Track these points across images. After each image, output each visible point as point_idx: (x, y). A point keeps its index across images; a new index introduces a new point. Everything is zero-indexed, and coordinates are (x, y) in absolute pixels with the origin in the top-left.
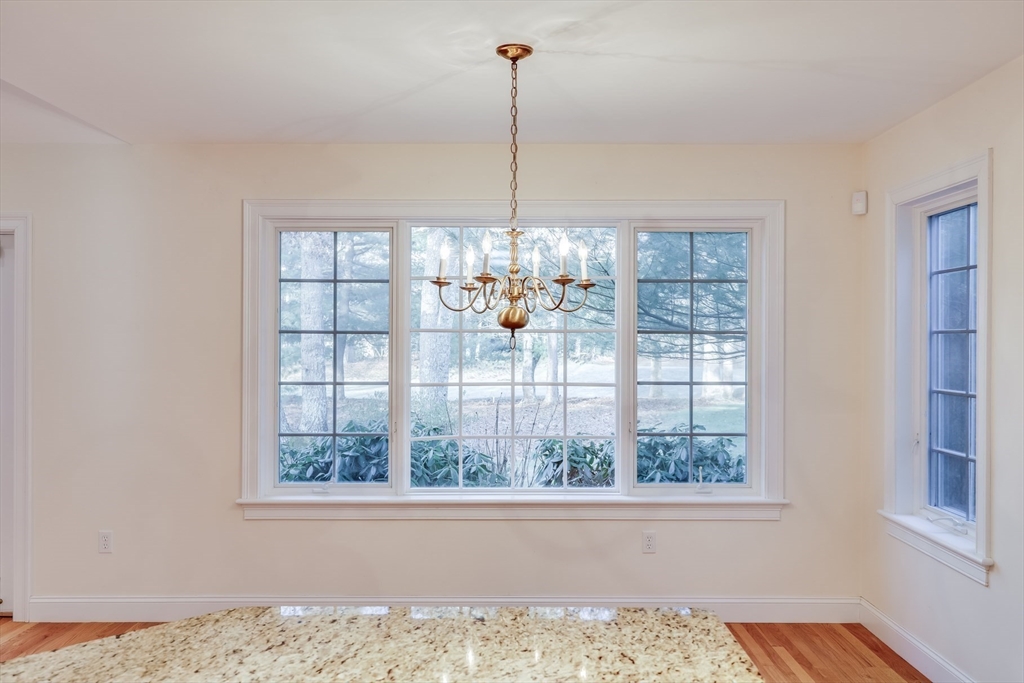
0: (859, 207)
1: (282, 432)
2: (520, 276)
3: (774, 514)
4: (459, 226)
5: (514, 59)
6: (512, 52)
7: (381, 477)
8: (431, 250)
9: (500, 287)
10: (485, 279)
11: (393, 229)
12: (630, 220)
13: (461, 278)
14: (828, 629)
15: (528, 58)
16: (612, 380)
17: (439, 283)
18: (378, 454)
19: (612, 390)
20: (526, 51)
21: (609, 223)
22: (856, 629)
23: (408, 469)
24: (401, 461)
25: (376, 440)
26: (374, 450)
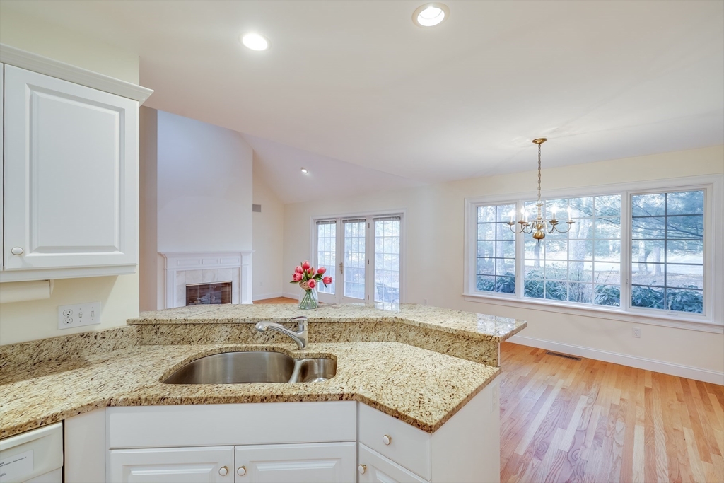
1: (481, 273)
5: (539, 144)
6: (539, 141)
11: (517, 203)
12: (627, 192)
15: (545, 142)
16: (619, 261)
19: (619, 264)
20: (544, 140)
23: (523, 290)
24: (520, 287)
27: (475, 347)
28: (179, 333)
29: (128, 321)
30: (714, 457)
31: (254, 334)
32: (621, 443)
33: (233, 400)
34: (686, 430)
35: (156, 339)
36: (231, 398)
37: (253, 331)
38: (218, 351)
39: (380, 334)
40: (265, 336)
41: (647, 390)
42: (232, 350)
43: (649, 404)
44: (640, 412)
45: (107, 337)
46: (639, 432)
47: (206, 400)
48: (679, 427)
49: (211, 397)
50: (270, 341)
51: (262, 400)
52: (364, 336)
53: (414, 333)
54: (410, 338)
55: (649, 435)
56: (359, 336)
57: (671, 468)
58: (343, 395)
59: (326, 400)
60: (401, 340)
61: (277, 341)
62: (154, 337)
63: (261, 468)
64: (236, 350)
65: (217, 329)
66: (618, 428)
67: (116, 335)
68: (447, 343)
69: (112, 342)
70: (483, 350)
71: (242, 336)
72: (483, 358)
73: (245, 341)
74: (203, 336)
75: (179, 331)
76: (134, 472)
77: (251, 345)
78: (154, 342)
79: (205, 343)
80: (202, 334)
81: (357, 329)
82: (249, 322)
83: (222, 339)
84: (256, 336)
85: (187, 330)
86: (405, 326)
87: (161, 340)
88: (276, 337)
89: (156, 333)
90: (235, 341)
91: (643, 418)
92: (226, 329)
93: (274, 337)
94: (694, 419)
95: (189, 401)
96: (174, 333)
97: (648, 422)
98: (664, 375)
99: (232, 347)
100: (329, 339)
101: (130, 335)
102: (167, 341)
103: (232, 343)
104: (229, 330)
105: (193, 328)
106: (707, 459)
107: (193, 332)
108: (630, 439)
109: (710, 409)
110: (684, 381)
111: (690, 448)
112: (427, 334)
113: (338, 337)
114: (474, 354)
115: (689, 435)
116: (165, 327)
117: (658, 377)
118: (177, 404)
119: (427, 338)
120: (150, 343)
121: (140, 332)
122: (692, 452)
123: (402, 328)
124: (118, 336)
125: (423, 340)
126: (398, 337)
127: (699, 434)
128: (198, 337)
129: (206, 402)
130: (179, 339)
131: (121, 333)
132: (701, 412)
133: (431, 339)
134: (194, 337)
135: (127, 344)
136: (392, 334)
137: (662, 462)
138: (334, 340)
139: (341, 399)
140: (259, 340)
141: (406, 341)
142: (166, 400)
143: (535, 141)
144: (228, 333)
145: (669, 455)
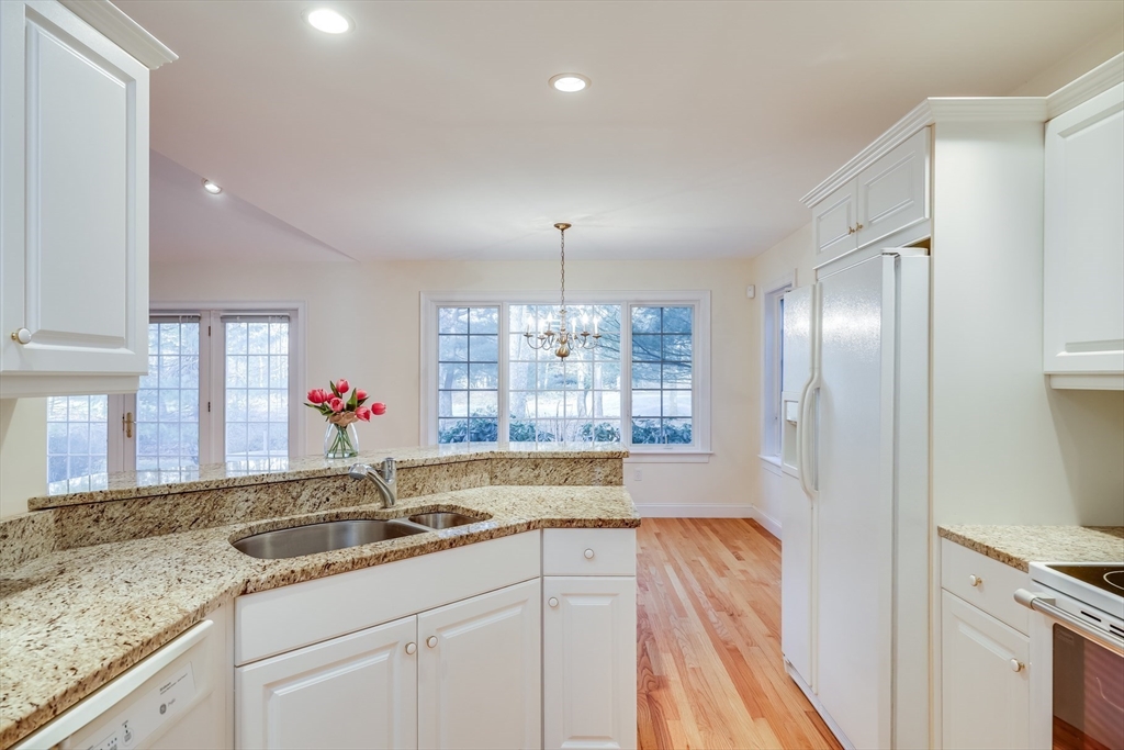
0: (751, 294)
1: (441, 415)
2: (566, 332)
3: (705, 459)
4: (533, 305)
5: (563, 230)
6: (561, 227)
7: (493, 439)
8: (520, 319)
9: (556, 337)
10: (549, 334)
11: (500, 307)
12: (628, 302)
13: (537, 332)
14: (734, 521)
15: (569, 229)
17: (527, 336)
18: (490, 432)
20: (568, 226)
21: (618, 302)
22: (750, 521)
23: (508, 435)
24: (504, 431)
25: (488, 425)
26: (487, 430)
27: (598, 469)
28: (149, 515)
29: (31, 502)
30: (726, 572)
31: (295, 499)
32: (661, 583)
33: (418, 551)
34: (700, 559)
35: (98, 533)
36: (416, 547)
37: (294, 494)
38: (248, 532)
39: (472, 477)
40: (314, 500)
41: (658, 535)
42: (268, 528)
43: (665, 547)
44: (662, 555)
45: (10, 535)
46: (669, 570)
47: (385, 556)
48: (695, 558)
49: (392, 552)
50: (323, 507)
51: (451, 545)
52: (453, 482)
53: (518, 469)
54: (512, 477)
55: (678, 570)
56: (447, 483)
57: (704, 589)
58: (530, 523)
59: (515, 532)
60: (497, 482)
61: (334, 506)
62: (91, 530)
63: (448, 635)
64: (274, 527)
65: (229, 498)
66: (653, 572)
67: (24, 531)
68: (565, 472)
69: (18, 545)
70: (608, 470)
71: (275, 505)
72: (609, 479)
73: (280, 512)
74: (201, 515)
75: (150, 510)
76: (280, 692)
77: (297, 517)
78: (92, 539)
79: (206, 526)
80: (198, 511)
81: (444, 474)
82: (292, 478)
83: (239, 514)
84: (299, 502)
85: (167, 508)
86: (504, 462)
87: (109, 532)
88: (331, 499)
89: (97, 521)
90: (264, 515)
91: (666, 559)
92: (246, 495)
93: (328, 500)
94: (701, 549)
95: (364, 562)
96: (138, 515)
97: (671, 560)
98: (663, 519)
99: (267, 524)
100: (409, 492)
101: (45, 530)
102: (123, 534)
103: (257, 519)
104: (252, 497)
105: (181, 501)
106: (723, 575)
107: (181, 509)
108: (665, 577)
109: (709, 539)
110: (680, 520)
111: (708, 570)
112: (536, 466)
113: (420, 488)
114: (598, 477)
115: (703, 561)
116: (118, 506)
117: (659, 521)
118: (347, 570)
119: (536, 472)
120: (83, 540)
121: (59, 523)
122: (712, 573)
123: (500, 465)
124: (27, 533)
125: (532, 475)
126: (493, 478)
127: (710, 560)
128: (192, 516)
129: (386, 560)
130: (150, 526)
131: (32, 525)
132: (704, 543)
133: (543, 473)
134: (181, 519)
135: (40, 548)
136: (486, 475)
137: (696, 587)
138: (415, 493)
139: (529, 528)
140: (305, 508)
141: (507, 482)
142: (332, 567)
143: (557, 226)
144: (250, 503)
145: (698, 580)
